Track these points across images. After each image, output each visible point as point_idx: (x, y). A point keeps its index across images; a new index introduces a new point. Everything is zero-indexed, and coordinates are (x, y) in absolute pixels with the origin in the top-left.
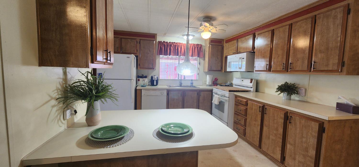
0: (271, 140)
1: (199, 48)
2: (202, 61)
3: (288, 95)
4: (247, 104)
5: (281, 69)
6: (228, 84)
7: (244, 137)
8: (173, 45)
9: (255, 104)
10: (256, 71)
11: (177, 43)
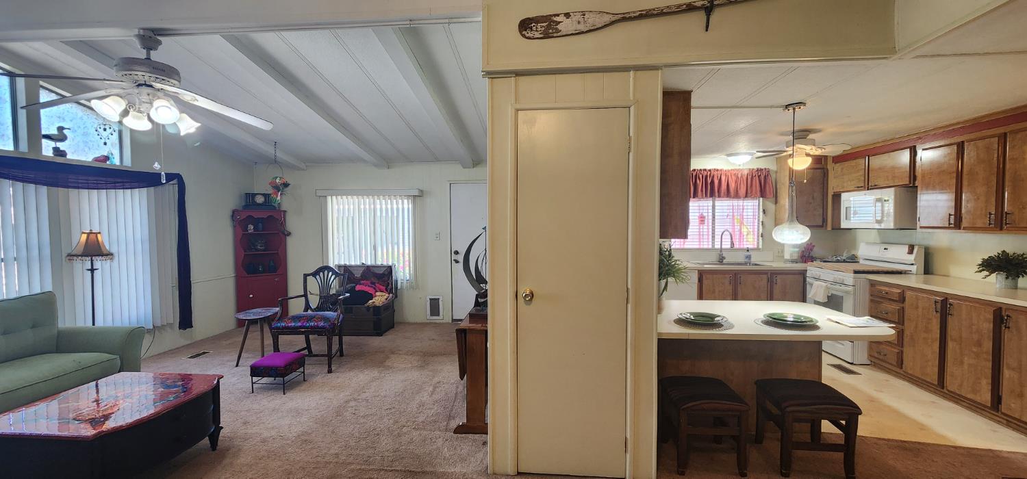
0: (966, 367)
1: (762, 177)
2: (771, 206)
3: (1007, 278)
4: (902, 299)
5: (984, 223)
6: (844, 258)
7: (898, 370)
8: (701, 176)
9: (923, 297)
10: (921, 227)
11: (710, 170)
